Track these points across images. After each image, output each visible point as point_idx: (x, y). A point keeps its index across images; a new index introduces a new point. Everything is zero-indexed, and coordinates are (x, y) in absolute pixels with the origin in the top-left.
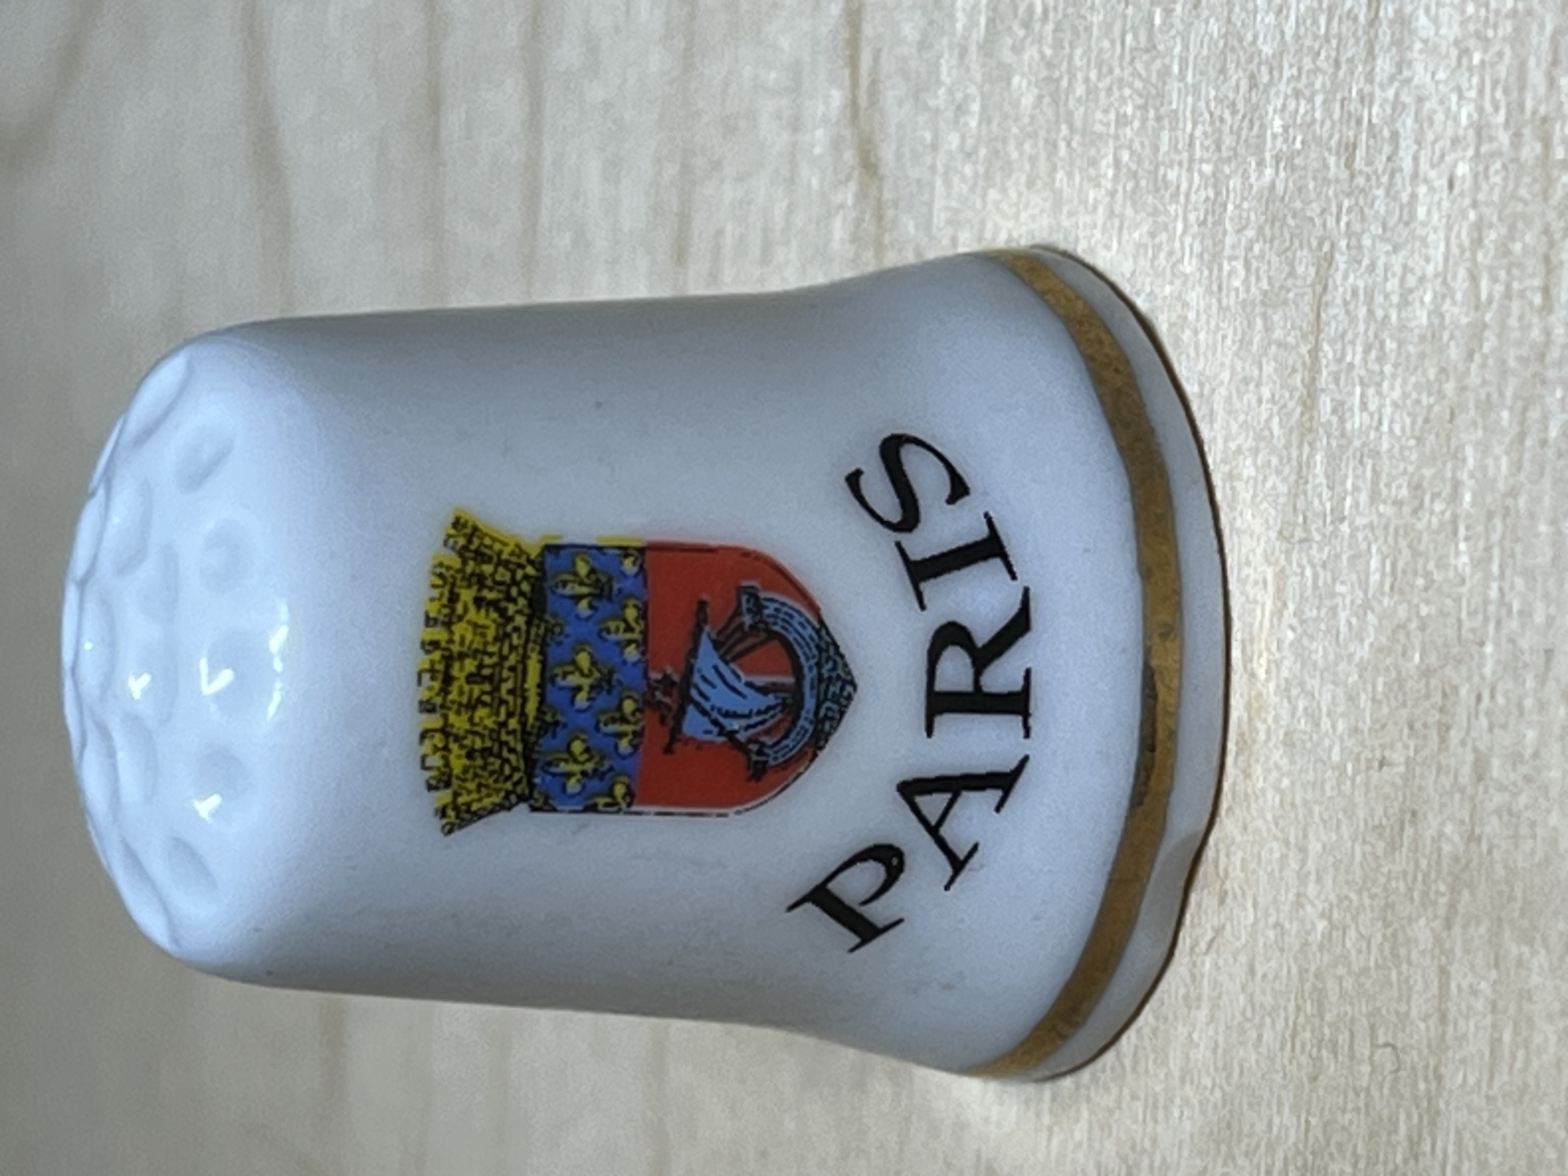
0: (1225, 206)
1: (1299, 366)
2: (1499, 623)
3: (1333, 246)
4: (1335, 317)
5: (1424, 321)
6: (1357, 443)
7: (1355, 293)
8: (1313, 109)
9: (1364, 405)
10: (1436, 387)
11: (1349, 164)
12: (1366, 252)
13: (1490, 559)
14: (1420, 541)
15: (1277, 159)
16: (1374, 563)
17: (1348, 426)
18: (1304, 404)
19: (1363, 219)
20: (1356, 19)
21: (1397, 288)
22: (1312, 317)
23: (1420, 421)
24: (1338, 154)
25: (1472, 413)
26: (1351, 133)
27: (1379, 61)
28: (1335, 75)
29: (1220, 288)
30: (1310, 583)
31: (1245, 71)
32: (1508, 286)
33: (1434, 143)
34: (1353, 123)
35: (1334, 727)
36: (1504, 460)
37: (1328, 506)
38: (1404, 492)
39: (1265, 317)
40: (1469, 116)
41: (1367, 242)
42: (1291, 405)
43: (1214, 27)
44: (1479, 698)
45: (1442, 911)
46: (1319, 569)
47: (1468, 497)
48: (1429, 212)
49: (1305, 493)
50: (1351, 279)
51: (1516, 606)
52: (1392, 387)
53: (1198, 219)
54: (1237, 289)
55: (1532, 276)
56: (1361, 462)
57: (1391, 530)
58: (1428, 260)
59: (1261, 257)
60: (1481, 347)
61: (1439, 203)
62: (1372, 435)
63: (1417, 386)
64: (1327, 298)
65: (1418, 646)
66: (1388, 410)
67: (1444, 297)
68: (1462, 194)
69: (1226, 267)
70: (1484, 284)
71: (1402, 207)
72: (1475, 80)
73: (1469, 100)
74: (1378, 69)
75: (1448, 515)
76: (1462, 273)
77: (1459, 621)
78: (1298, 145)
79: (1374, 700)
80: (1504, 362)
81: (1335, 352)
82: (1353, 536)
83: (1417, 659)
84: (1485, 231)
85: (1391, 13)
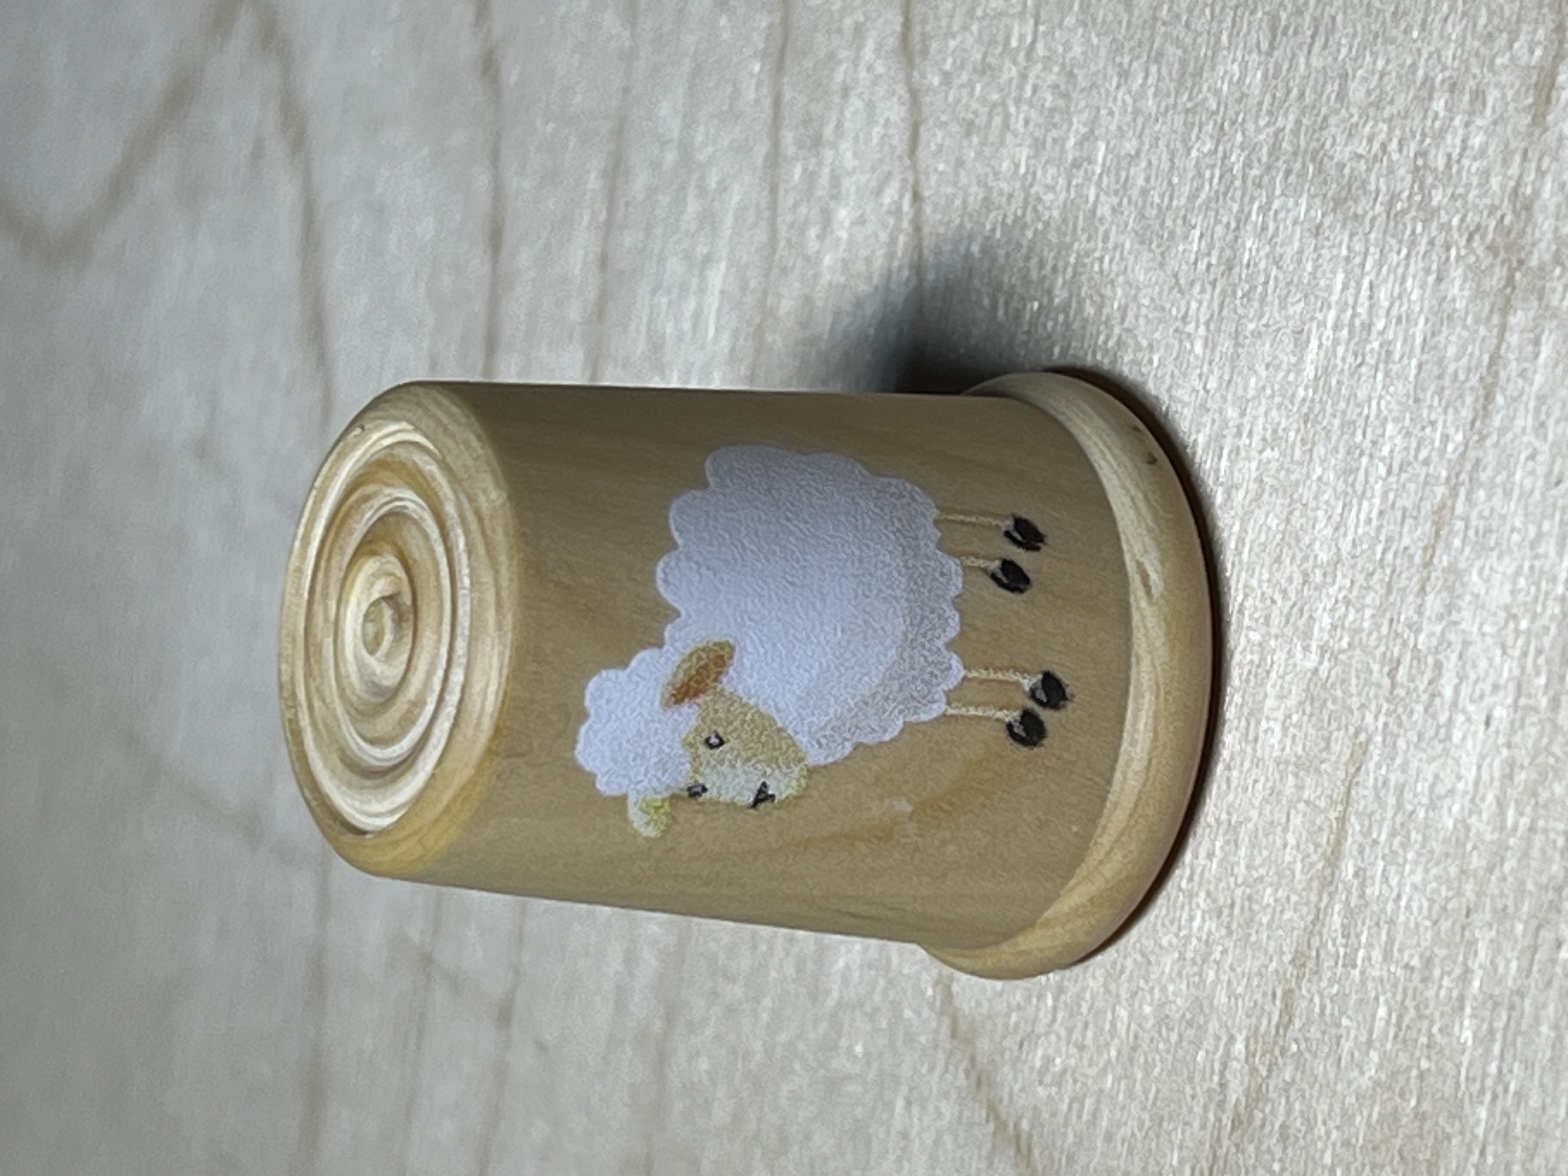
0: (1268, 673)
1: (1325, 826)
2: (1495, 1097)
3: (1369, 738)
4: (1364, 797)
5: (1450, 824)
6: (1375, 908)
7: (1385, 783)
8: (1362, 619)
9: (1385, 878)
10: (1455, 885)
11: (1392, 674)
12: (1400, 752)
13: (1493, 1040)
14: (1426, 1007)
15: (1323, 650)
16: (1382, 1012)
17: (1368, 891)
18: (1328, 860)
19: (1400, 725)
20: (1411, 557)
21: (1426, 791)
22: (1343, 789)
23: (1436, 907)
24: (1382, 666)
25: (1488, 916)
26: (1396, 651)
27: (1430, 599)
28: (1386, 597)
29: (1256, 740)
30: (1317, 1010)
31: (1299, 566)
32: (1533, 821)
33: (1476, 682)
34: (1399, 641)
35: (1328, 1134)
36: (1514, 965)
37: (1342, 951)
38: (1415, 962)
39: (1296, 775)
40: (1510, 671)
41: (1401, 743)
42: (1314, 857)
43: (1273, 522)
44: (1470, 1151)
46: (1328, 1002)
47: (1476, 983)
48: (1464, 738)
49: (1320, 934)
50: (1383, 771)
51: (1512, 1087)
52: (1413, 872)
53: (1241, 675)
54: (1273, 746)
56: (1378, 924)
57: (1400, 989)
58: (1459, 778)
59: (1298, 726)
60: (1502, 865)
61: (1475, 733)
62: (1390, 907)
63: (1437, 878)
64: (1360, 778)
65: (1415, 1093)
66: (1408, 889)
67: (1471, 813)
68: (1497, 732)
69: (1264, 725)
70: (1511, 813)
71: (1439, 727)
72: (1520, 643)
73: (1512, 658)
74: (1428, 604)
75: (1455, 994)
76: (1490, 798)
77: (1457, 1084)
78: (1344, 644)
79: (1369, 1125)
80: (1523, 883)
81: (1362, 826)
82: (1363, 983)
83: (1413, 1102)
84: (1517, 770)
85: (1445, 563)
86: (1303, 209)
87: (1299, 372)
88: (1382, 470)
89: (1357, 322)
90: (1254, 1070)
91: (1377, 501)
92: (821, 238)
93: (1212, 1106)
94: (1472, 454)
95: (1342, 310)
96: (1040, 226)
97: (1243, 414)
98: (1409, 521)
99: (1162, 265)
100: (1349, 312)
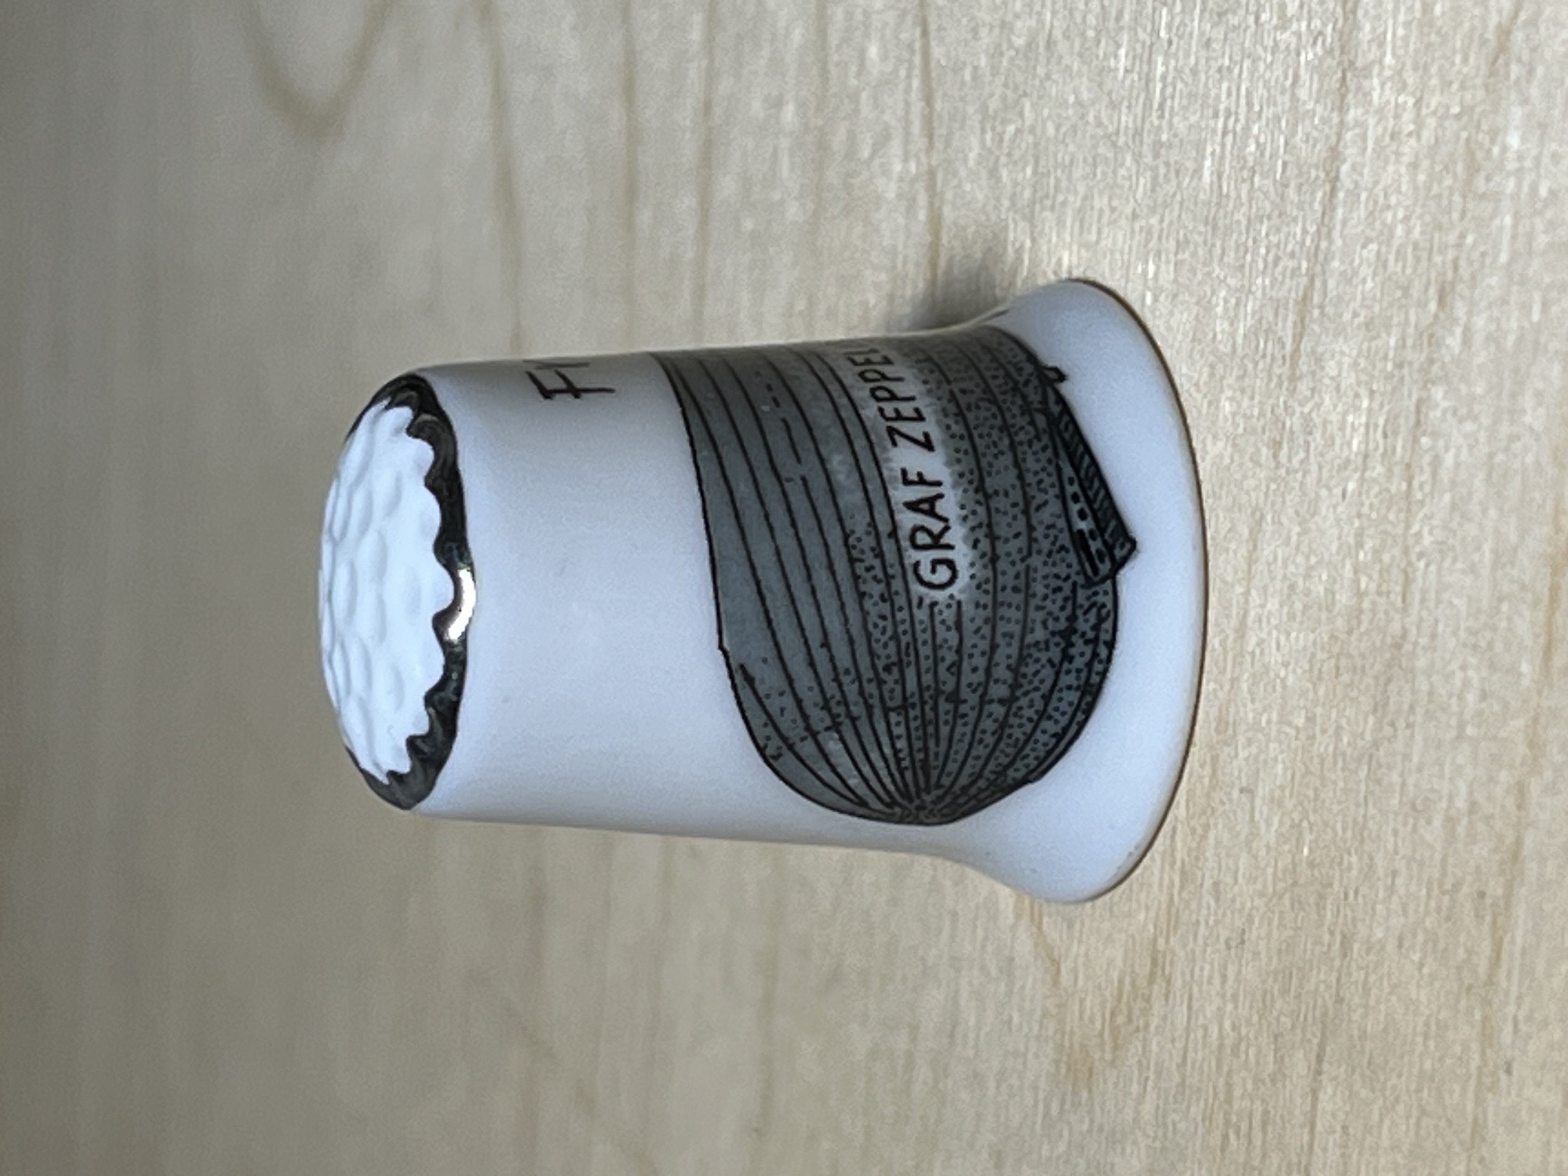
3: (1262, 517)
4: (1261, 572)
5: (1321, 594)
6: (1272, 675)
7: (1275, 558)
8: (1251, 407)
9: (1278, 646)
11: (1275, 456)
12: (1284, 528)
17: (1267, 659)
19: (1283, 502)
20: (1283, 346)
22: (1245, 567)
24: (1269, 448)
26: (1278, 434)
28: (1268, 384)
32: (1380, 585)
34: (1280, 425)
40: (1359, 446)
45: (1315, 1048)
47: (1345, 740)
48: (1327, 511)
50: (1273, 547)
55: (1396, 583)
60: (1359, 626)
61: (1335, 507)
63: (1315, 643)
64: (1256, 555)
65: (1307, 843)
67: (1335, 580)
68: (1351, 504)
70: (1363, 579)
71: (1309, 502)
72: (1364, 419)
73: (1358, 434)
74: (1298, 389)
76: (1348, 565)
78: (1240, 430)
79: (1275, 874)
81: (1260, 599)
83: (1306, 851)
84: (1366, 539)
85: (1309, 350)
86: (1196, 23)
87: (1200, 178)
88: (1261, 265)
89: (1239, 128)
90: (1193, 831)
91: (1259, 294)
92: (859, 74)
93: (1167, 868)
94: (1324, 245)
95: (1227, 118)
96: (1012, 53)
97: (1162, 220)
98: (1281, 311)
99: (1100, 85)
100: (1232, 119)
